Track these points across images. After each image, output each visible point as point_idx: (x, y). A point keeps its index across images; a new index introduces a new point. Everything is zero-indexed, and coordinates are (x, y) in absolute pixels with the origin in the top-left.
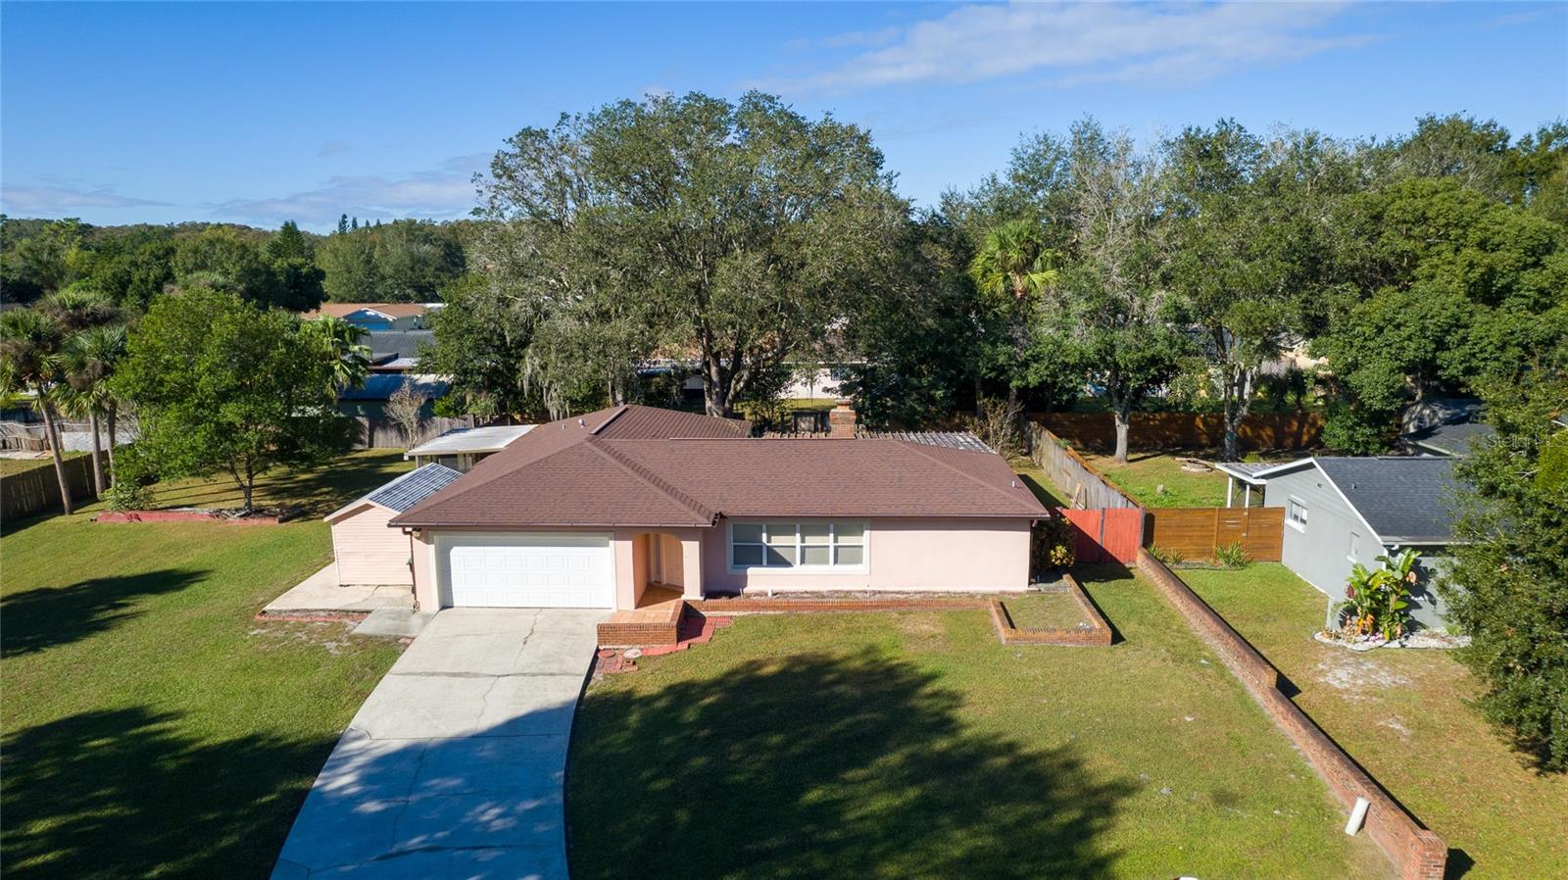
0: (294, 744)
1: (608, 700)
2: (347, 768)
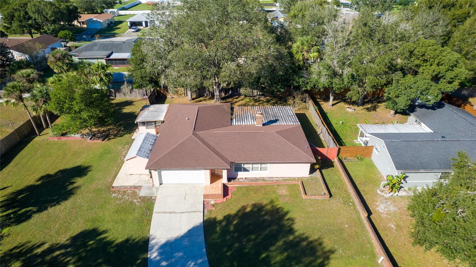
1: (210, 221)
2: (154, 250)
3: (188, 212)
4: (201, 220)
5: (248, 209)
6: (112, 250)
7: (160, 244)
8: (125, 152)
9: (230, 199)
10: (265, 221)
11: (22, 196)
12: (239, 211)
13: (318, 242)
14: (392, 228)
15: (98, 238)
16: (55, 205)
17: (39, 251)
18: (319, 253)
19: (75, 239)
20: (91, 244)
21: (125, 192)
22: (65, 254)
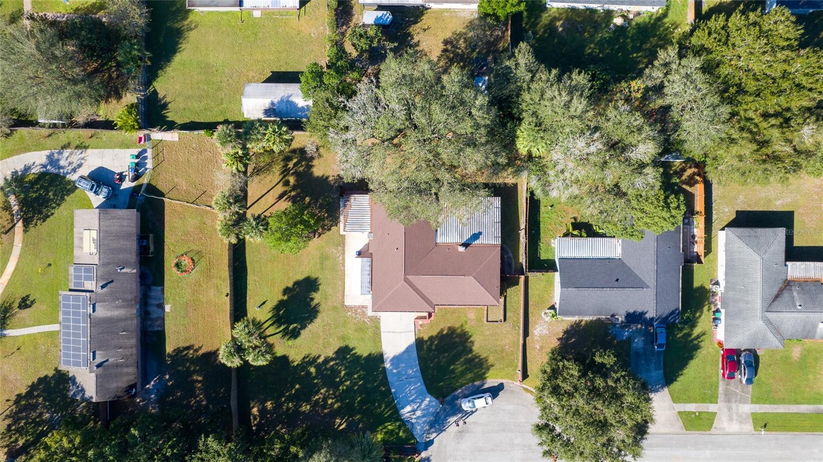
0: (377, 355)
1: (419, 340)
2: (387, 362)
3: (404, 332)
4: (414, 340)
5: (445, 332)
6: (363, 362)
7: (390, 358)
8: (341, 258)
9: (433, 321)
10: (455, 342)
11: (282, 312)
12: (439, 333)
13: (485, 359)
14: (536, 348)
15: (352, 353)
16: (310, 323)
17: (320, 360)
18: (484, 367)
19: (337, 353)
20: (349, 358)
21: (356, 311)
22: (337, 364)
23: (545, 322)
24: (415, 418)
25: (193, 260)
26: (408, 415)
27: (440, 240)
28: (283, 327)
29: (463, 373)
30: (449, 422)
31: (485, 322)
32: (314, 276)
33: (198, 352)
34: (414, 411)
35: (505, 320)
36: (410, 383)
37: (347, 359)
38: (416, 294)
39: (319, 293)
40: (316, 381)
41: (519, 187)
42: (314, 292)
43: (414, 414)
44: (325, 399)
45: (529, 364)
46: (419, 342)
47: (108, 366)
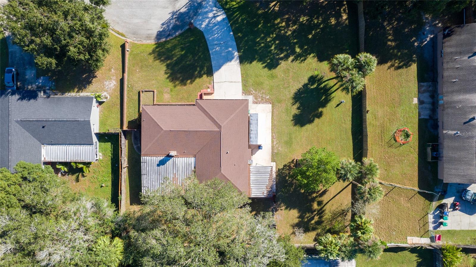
0: (245, 63)
1: (210, 75)
2: (236, 57)
3: (222, 82)
4: (214, 75)
5: (189, 81)
7: (234, 60)
9: (199, 92)
10: (180, 73)
12: (194, 81)
13: (156, 59)
14: (114, 70)
15: (266, 64)
16: (300, 89)
17: (291, 58)
18: (157, 53)
19: (278, 64)
20: (268, 60)
21: (262, 99)
22: (278, 55)
23: (107, 91)
24: (213, 11)
25: (395, 140)
26: (219, 14)
27: (192, 160)
28: (322, 85)
29: (174, 47)
30: (186, 8)
31: (155, 91)
32: (297, 128)
33: (391, 65)
34: (215, 17)
35: (139, 93)
36: (218, 39)
37: (270, 59)
38: (211, 115)
39: (293, 113)
40: (295, 41)
41: (129, 202)
42: (296, 114)
43: (215, 14)
44: (288, 26)
45: (120, 56)
46: (210, 73)
47: (468, 53)
